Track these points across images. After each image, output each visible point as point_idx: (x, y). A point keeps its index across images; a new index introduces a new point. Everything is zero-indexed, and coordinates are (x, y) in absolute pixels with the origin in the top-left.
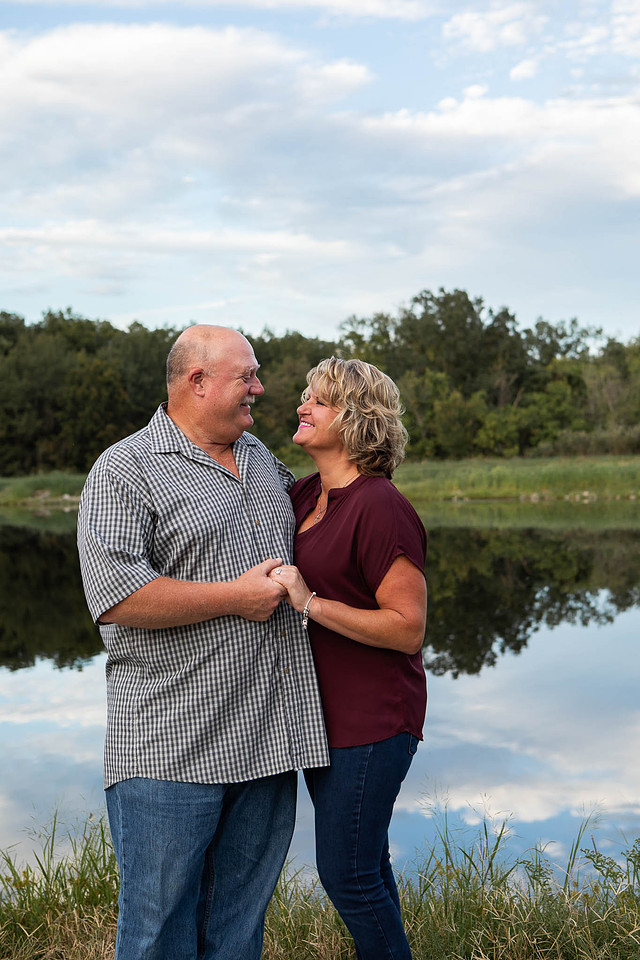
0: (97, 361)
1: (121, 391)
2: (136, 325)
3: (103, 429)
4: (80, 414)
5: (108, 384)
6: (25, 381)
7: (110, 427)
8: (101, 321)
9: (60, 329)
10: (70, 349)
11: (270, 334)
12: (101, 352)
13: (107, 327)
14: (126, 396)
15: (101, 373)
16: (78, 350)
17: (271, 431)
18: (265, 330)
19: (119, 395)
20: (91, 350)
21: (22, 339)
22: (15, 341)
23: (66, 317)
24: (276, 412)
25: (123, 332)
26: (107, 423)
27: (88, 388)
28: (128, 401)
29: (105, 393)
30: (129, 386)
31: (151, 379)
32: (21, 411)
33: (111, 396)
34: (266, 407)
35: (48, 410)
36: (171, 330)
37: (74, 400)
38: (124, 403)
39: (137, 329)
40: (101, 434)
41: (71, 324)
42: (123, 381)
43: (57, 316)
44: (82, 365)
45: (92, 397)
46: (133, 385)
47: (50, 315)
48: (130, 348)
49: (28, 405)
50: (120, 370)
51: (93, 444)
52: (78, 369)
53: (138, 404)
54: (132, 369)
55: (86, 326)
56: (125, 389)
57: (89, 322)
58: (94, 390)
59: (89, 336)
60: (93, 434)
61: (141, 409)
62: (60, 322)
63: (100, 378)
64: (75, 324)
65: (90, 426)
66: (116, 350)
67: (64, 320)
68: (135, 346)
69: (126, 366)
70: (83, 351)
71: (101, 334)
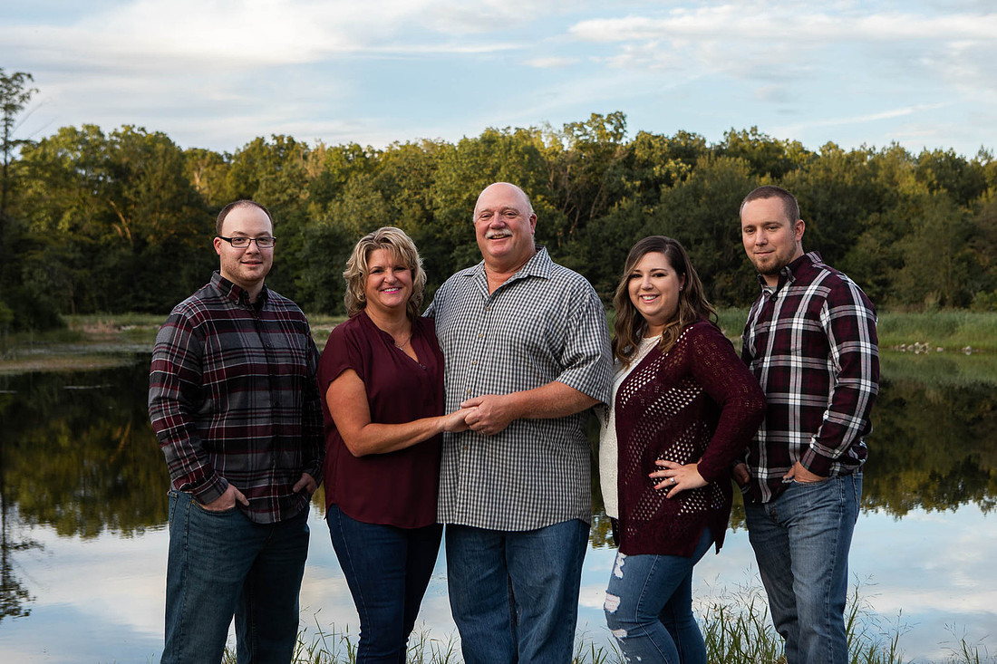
2: (830, 146)
6: (704, 209)
9: (743, 150)
10: (754, 173)
11: (986, 156)
12: (790, 177)
13: (798, 148)
16: (763, 175)
17: (985, 270)
18: (980, 153)
20: (777, 174)
21: (702, 162)
22: (694, 165)
23: (751, 137)
24: (991, 248)
25: (815, 156)
28: (818, 232)
31: (845, 208)
32: (698, 242)
34: (979, 242)
35: (727, 241)
36: (870, 153)
39: (832, 151)
41: (757, 145)
43: (741, 136)
46: (823, 214)
47: (733, 134)
48: (821, 173)
49: (706, 235)
50: (810, 198)
53: (828, 236)
54: (823, 197)
55: (772, 149)
57: (776, 143)
59: (775, 158)
61: (833, 242)
62: (745, 143)
64: (760, 144)
66: (805, 175)
67: (749, 140)
68: (828, 170)
69: (816, 192)
70: (768, 175)
71: (789, 157)
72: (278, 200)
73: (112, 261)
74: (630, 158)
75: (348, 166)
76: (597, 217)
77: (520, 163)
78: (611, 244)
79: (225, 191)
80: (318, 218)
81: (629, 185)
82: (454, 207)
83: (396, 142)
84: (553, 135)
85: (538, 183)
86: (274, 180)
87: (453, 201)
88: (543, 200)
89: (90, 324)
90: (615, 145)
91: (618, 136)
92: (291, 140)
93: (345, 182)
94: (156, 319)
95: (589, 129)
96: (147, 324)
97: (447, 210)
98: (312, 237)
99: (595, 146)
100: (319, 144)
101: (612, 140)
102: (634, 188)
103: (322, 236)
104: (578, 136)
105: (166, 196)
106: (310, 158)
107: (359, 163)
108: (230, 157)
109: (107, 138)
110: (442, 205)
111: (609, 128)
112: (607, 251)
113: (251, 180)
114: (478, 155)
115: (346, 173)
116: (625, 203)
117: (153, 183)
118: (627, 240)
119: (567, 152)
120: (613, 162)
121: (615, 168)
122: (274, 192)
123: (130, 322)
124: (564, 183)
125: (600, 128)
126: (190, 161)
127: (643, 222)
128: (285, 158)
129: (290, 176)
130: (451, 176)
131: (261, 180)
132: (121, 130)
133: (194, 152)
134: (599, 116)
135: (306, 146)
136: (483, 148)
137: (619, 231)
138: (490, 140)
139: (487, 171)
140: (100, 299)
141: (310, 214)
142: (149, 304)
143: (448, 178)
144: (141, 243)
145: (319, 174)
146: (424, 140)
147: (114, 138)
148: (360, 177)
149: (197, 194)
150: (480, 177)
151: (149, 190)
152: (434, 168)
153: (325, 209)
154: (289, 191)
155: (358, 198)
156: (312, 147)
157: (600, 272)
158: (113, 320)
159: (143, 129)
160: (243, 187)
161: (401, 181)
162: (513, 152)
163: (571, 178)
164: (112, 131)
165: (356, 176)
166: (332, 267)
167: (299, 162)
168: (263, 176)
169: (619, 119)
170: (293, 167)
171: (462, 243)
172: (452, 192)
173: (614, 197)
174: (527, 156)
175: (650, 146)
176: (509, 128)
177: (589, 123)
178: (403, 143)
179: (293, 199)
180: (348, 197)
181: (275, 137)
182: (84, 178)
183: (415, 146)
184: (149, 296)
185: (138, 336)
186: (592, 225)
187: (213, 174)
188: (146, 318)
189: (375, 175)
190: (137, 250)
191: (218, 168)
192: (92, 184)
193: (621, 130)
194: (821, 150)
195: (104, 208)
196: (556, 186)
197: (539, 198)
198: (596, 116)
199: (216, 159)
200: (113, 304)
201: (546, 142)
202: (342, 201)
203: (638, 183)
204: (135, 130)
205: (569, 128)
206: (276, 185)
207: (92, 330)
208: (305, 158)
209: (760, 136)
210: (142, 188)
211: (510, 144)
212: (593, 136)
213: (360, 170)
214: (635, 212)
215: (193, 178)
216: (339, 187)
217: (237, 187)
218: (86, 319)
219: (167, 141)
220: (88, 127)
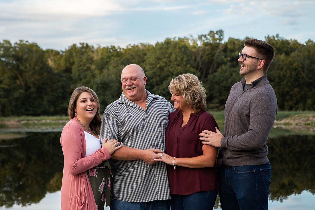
0: (290, 59)
1: (302, 73)
2: (310, 41)
3: (293, 90)
4: (282, 83)
5: (295, 69)
7: (296, 89)
8: (293, 40)
10: (278, 53)
12: (293, 54)
13: (296, 43)
14: (304, 75)
15: (292, 65)
16: (281, 54)
19: (301, 74)
20: (287, 54)
23: (276, 39)
25: (303, 45)
26: (295, 87)
27: (286, 71)
28: (305, 77)
29: (294, 74)
30: (306, 70)
33: (297, 75)
37: (279, 77)
38: (303, 78)
39: (310, 43)
40: (291, 93)
41: (278, 42)
42: (303, 68)
43: (272, 38)
44: (283, 61)
45: (288, 76)
47: (268, 38)
48: (306, 53)
50: (302, 63)
51: (288, 97)
52: (281, 63)
53: (310, 79)
54: (307, 62)
55: (285, 43)
56: (304, 71)
57: (287, 41)
58: (288, 72)
59: (287, 47)
60: (288, 93)
61: (311, 81)
62: (273, 41)
63: (291, 67)
64: (280, 41)
65: (286, 89)
66: (299, 54)
67: (275, 40)
68: (309, 51)
69: (304, 60)
70: (284, 54)
71: (292, 46)
72: (82, 69)
73: (16, 95)
74: (225, 49)
75: (110, 54)
76: (212, 73)
77: (180, 52)
78: (218, 84)
79: (61, 66)
80: (99, 76)
81: (225, 59)
82: (154, 71)
83: (130, 45)
84: (193, 40)
85: (188, 60)
86: (81, 61)
87: (153, 68)
88: (190, 67)
89: (8, 121)
90: (219, 44)
91: (220, 40)
92: (87, 44)
93: (109, 61)
94: (35, 118)
95: (208, 37)
96: (31, 120)
97: (151, 72)
98: (97, 84)
99: (211, 44)
100: (98, 46)
101: (218, 41)
102: (227, 61)
103: (101, 83)
104: (204, 40)
105: (37, 68)
106: (95, 52)
107: (115, 54)
108: (63, 52)
109: (13, 45)
110: (149, 69)
111: (217, 36)
112: (217, 87)
113: (71, 61)
114: (163, 49)
115: (109, 57)
116: (224, 67)
117: (32, 63)
118: (225, 82)
119: (200, 47)
120: (218, 51)
121: (219, 53)
122: (81, 66)
123: (24, 120)
124: (198, 59)
125: (213, 36)
126: (47, 54)
127: (231, 75)
128: (85, 52)
129: (87, 59)
130: (152, 58)
131: (76, 61)
132: (18, 42)
133: (48, 51)
134: (213, 32)
135: (93, 47)
136: (165, 46)
137: (222, 79)
138: (168, 42)
139: (167, 55)
140: (12, 110)
141: (96, 74)
142: (31, 112)
143: (151, 59)
144: (27, 88)
145: (99, 58)
146: (141, 44)
147: (16, 45)
148: (116, 59)
149: (50, 67)
150: (164, 58)
151: (30, 66)
152: (145, 54)
153: (101, 72)
154: (87, 65)
155: (115, 67)
156: (96, 47)
157: (214, 95)
158: (17, 119)
159: (27, 41)
160: (68, 64)
161: (132, 60)
162: (177, 47)
163: (202, 57)
164: (15, 43)
165: (114, 59)
166: (105, 96)
167: (91, 53)
168: (76, 60)
169: (221, 32)
170: (88, 56)
171: (157, 85)
172: (152, 64)
173: (219, 65)
174: (183, 49)
175: (234, 44)
176: (175, 38)
177: (208, 35)
178: (132, 45)
179: (89, 69)
180: (111, 67)
181: (81, 44)
182: (4, 62)
183: (137, 46)
184: (31, 109)
185: (27, 125)
186: (210, 76)
187: (56, 59)
188: (30, 118)
189: (121, 58)
190: (26, 91)
191: (58, 56)
192: (7, 64)
193: (222, 37)
194: (305, 43)
195: (12, 74)
196: (195, 60)
197: (188, 66)
198: (211, 32)
199: (57, 53)
200: (17, 112)
201: (191, 43)
202: (108, 69)
203: (229, 59)
204: (24, 42)
205: (200, 37)
206: (82, 63)
207: (9, 123)
208: (93, 52)
209: (280, 38)
210: (28, 65)
211: (176, 44)
212: (210, 40)
213: (115, 56)
214: (228, 71)
215: (48, 61)
216: (107, 63)
217: (66, 64)
218: (6, 119)
219: (37, 46)
220: (5, 41)
